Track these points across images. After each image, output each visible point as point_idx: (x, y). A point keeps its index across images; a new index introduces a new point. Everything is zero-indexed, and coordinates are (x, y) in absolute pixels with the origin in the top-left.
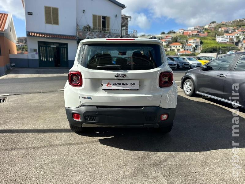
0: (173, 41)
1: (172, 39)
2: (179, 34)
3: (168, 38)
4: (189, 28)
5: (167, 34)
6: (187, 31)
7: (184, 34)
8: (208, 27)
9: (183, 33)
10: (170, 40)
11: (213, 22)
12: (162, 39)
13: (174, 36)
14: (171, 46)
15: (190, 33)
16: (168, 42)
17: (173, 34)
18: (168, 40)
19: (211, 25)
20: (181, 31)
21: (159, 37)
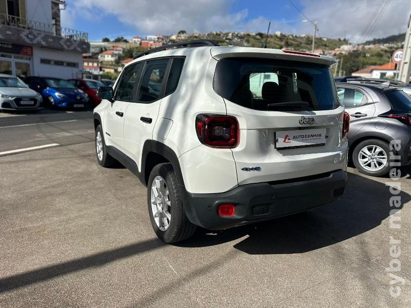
0: (126, 56)
1: (123, 52)
2: (133, 45)
3: (116, 50)
4: (148, 37)
5: (113, 42)
6: (146, 41)
7: (142, 46)
8: (177, 39)
9: (141, 44)
10: (121, 52)
11: (183, 32)
12: (106, 50)
13: (126, 47)
14: (123, 63)
15: (151, 45)
16: (117, 57)
17: (124, 43)
18: (117, 52)
19: (179, 35)
20: (136, 40)
21: (101, 46)
